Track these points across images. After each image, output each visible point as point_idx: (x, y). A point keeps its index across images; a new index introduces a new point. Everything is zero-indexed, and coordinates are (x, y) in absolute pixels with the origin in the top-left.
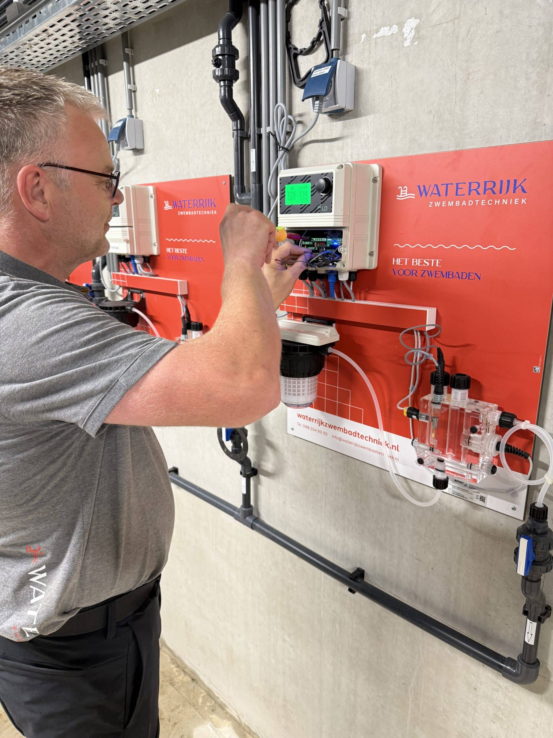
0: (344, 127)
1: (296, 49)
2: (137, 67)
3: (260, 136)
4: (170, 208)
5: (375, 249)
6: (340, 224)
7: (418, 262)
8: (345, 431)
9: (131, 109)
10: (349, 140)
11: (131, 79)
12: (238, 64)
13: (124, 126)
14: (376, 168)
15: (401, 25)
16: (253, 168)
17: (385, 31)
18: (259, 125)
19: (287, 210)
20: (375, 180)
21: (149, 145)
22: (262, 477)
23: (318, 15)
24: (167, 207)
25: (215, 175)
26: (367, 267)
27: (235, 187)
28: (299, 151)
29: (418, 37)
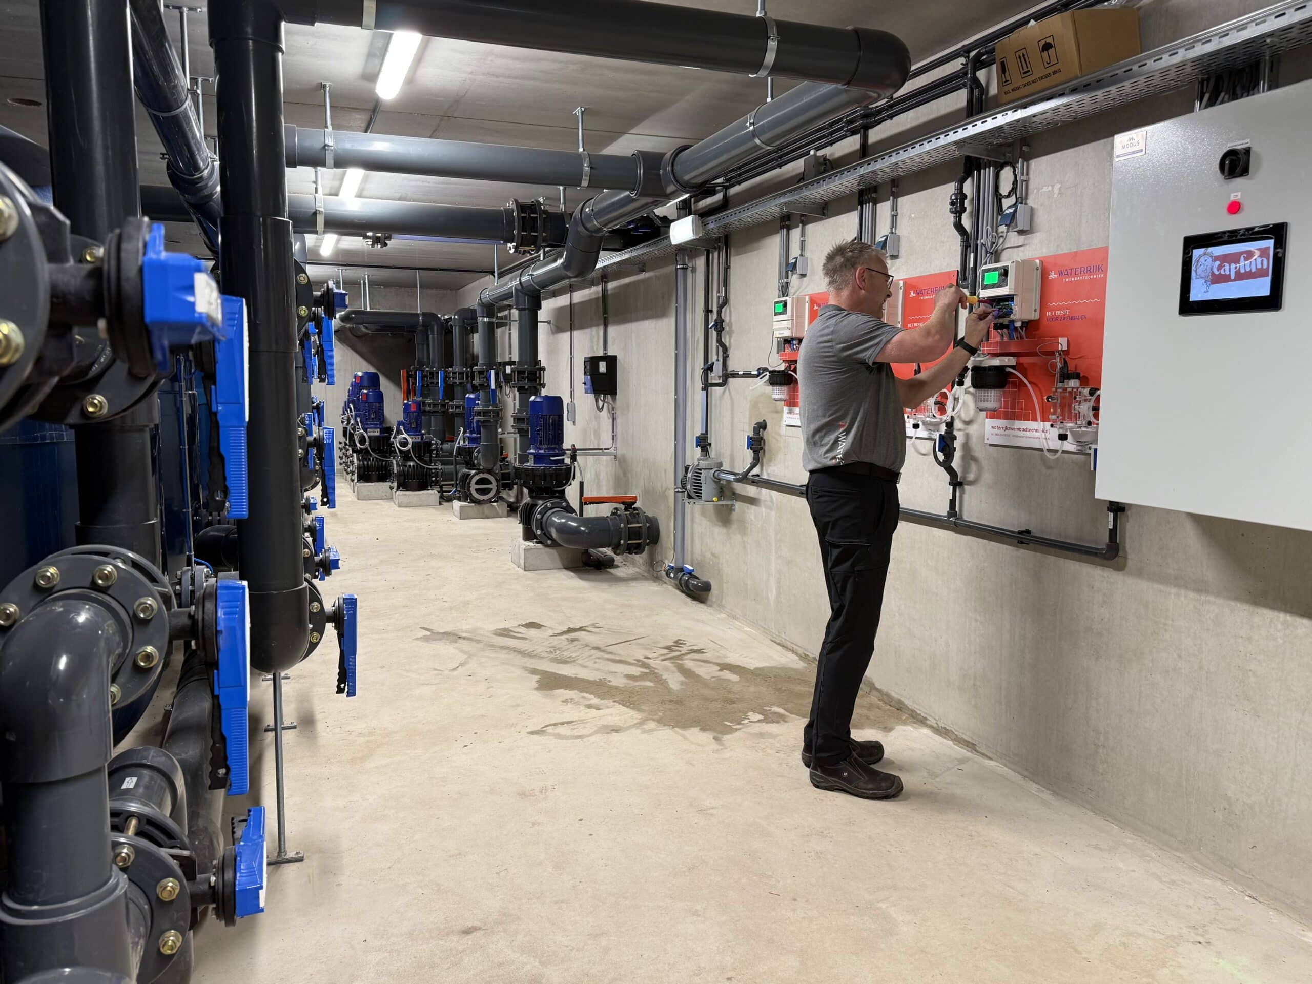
0: (1025, 239)
1: (1001, 195)
2: (900, 200)
3: (977, 245)
4: (915, 295)
5: (1038, 307)
6: (1012, 293)
7: (1059, 313)
8: (1020, 429)
9: (892, 228)
10: (1027, 247)
11: (894, 208)
12: (967, 203)
13: (886, 240)
14: (1038, 261)
15: (1053, 186)
16: (972, 265)
17: (1045, 189)
18: (977, 239)
19: (985, 287)
20: (1037, 269)
21: (903, 252)
22: (966, 487)
23: (1012, 179)
24: (912, 294)
25: (948, 270)
26: (1032, 318)
27: (960, 277)
28: (1001, 253)
29: (1060, 193)
